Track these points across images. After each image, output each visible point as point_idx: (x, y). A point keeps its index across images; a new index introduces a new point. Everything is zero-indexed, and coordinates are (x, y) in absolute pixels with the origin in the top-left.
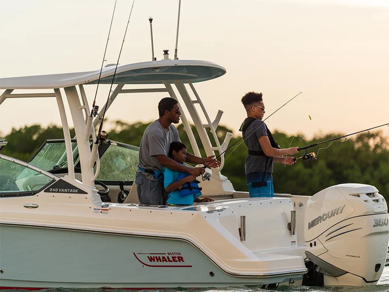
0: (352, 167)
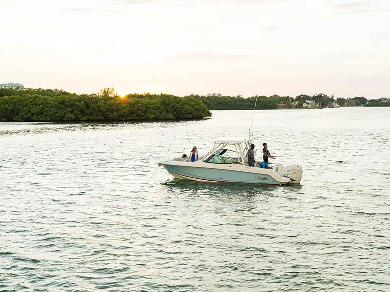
0: (90, 103)
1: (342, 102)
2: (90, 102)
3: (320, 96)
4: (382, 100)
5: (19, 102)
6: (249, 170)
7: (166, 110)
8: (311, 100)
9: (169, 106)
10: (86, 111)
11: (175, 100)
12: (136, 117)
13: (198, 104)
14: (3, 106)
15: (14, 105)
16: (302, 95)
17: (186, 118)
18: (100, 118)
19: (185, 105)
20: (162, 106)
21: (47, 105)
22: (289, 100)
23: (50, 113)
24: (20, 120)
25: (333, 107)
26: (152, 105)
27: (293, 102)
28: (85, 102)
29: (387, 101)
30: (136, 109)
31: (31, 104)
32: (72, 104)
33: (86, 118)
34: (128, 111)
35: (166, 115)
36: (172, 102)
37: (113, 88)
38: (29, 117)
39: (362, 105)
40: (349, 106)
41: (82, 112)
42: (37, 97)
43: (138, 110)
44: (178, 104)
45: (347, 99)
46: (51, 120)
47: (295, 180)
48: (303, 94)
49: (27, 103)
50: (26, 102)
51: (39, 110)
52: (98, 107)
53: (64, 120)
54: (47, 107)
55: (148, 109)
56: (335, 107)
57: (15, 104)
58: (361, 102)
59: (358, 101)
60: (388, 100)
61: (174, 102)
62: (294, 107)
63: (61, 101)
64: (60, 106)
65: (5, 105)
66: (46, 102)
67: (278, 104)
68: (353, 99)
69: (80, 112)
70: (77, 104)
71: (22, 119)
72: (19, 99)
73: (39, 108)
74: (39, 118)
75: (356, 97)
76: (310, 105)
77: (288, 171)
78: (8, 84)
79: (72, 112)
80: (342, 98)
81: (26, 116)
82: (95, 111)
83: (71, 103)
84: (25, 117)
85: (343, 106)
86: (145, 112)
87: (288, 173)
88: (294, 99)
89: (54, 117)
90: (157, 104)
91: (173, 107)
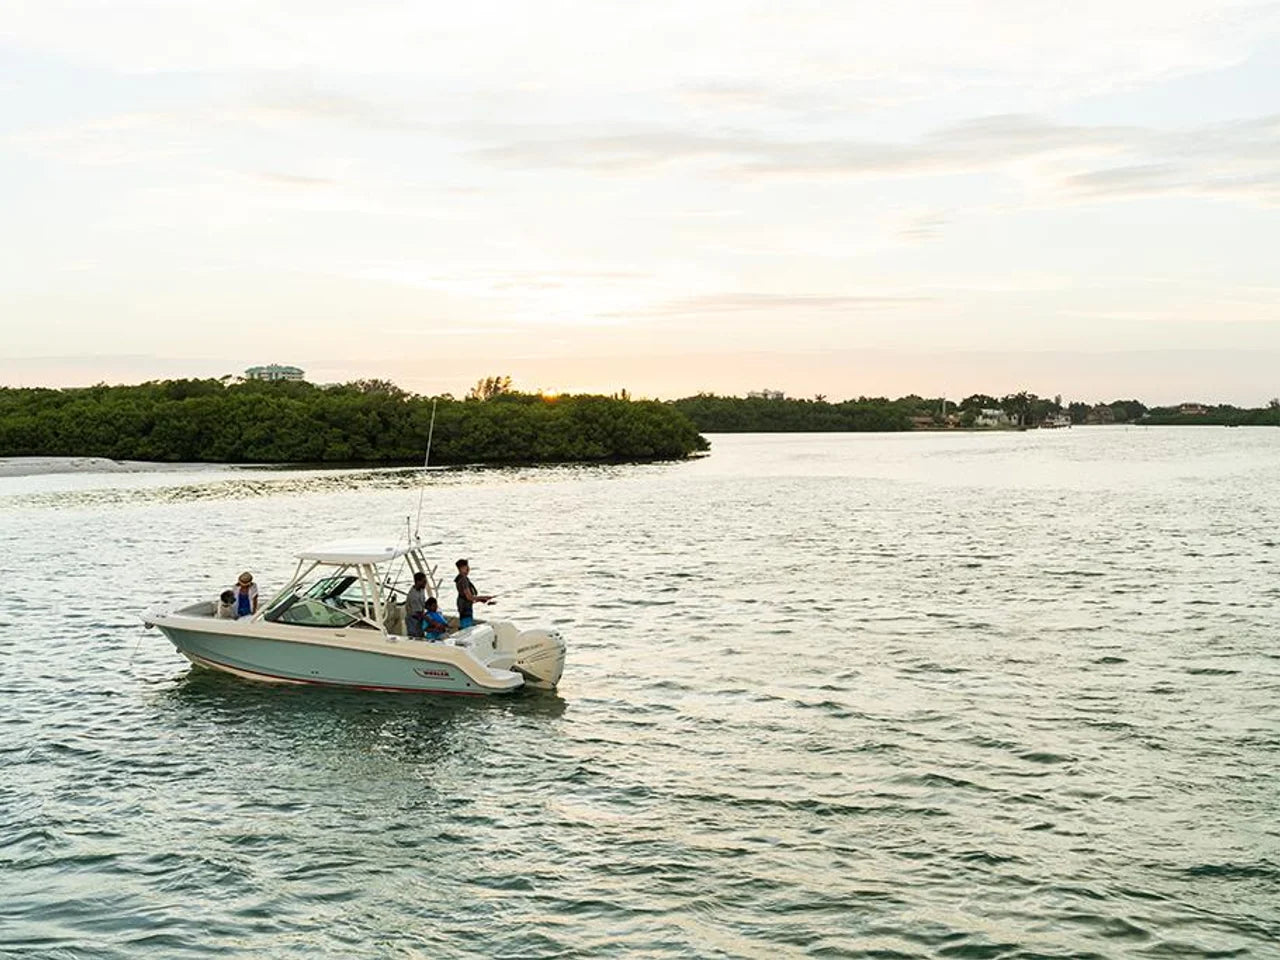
1: (1080, 414)
2: (393, 413)
3: (1021, 399)
4: (1184, 408)
5: (215, 412)
6: (394, 649)
7: (586, 434)
8: (998, 409)
9: (595, 426)
10: (380, 436)
11: (610, 409)
12: (508, 451)
13: (671, 420)
14: (176, 422)
15: (202, 422)
16: (976, 396)
17: (636, 454)
18: (417, 455)
19: (636, 423)
20: (575, 423)
21: (284, 422)
22: (942, 405)
23: (291, 442)
24: (216, 458)
25: (1056, 427)
26: (549, 421)
27: (952, 413)
28: (379, 414)
29: (1196, 412)
30: (506, 431)
31: (245, 418)
32: (347, 420)
33: (380, 453)
34: (487, 437)
35: (585, 448)
36: (601, 414)
37: (508, 377)
38: (236, 450)
39: (1133, 421)
40: (1100, 423)
41: (373, 440)
42: (260, 401)
43: (512, 433)
44: (616, 418)
45: (1093, 406)
46: (292, 459)
47: (540, 680)
48: (979, 394)
49: (233, 417)
50: (233, 413)
51: (262, 432)
52: (411, 425)
53: (325, 458)
54: (284, 426)
55: (539, 432)
56: (1060, 426)
57: (205, 419)
58: (1129, 413)
59: (1123, 411)
60: (1200, 408)
61: (606, 414)
62: (952, 427)
63: (320, 412)
64: (315, 422)
65: (179, 421)
66: (281, 414)
67: (911, 418)
68: (1110, 406)
69: (365, 439)
70: (359, 418)
71: (220, 456)
72: (216, 405)
73: (263, 429)
74: (260, 453)
75: (1116, 400)
76: (996, 422)
77: (520, 651)
78: (268, 368)
79: (345, 439)
80: (1083, 404)
81: (231, 448)
82: (404, 436)
83: (344, 416)
84: (227, 451)
85: (1085, 424)
86: (534, 438)
87: (522, 656)
88: (958, 405)
89: (298, 451)
90: (562, 419)
91: (604, 426)
